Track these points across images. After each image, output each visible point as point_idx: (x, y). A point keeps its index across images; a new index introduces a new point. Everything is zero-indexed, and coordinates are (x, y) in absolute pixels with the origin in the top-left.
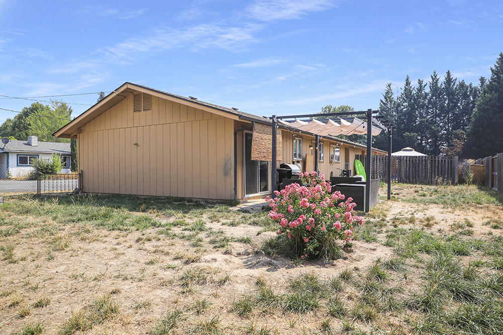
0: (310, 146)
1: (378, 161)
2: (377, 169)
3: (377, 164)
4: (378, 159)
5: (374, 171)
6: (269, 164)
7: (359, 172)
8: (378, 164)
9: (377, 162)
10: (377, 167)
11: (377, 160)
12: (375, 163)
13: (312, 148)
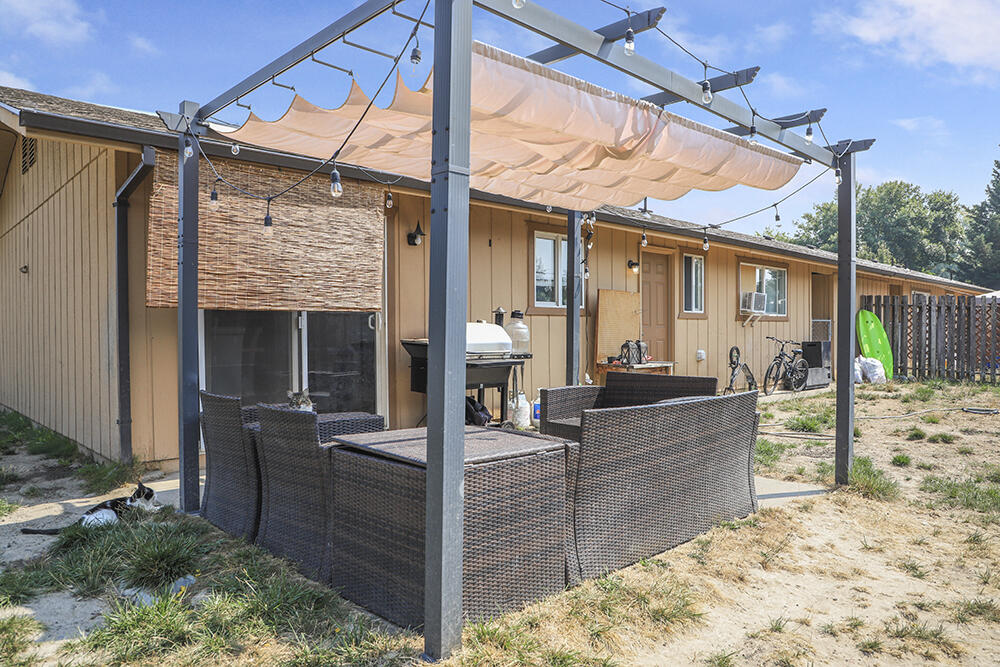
0: (631, 265)
1: (934, 314)
2: (929, 339)
3: (929, 325)
4: (934, 308)
5: (919, 346)
6: (379, 316)
7: (870, 346)
8: (934, 323)
9: (929, 318)
10: (930, 332)
11: (930, 310)
12: (925, 321)
13: (635, 270)
